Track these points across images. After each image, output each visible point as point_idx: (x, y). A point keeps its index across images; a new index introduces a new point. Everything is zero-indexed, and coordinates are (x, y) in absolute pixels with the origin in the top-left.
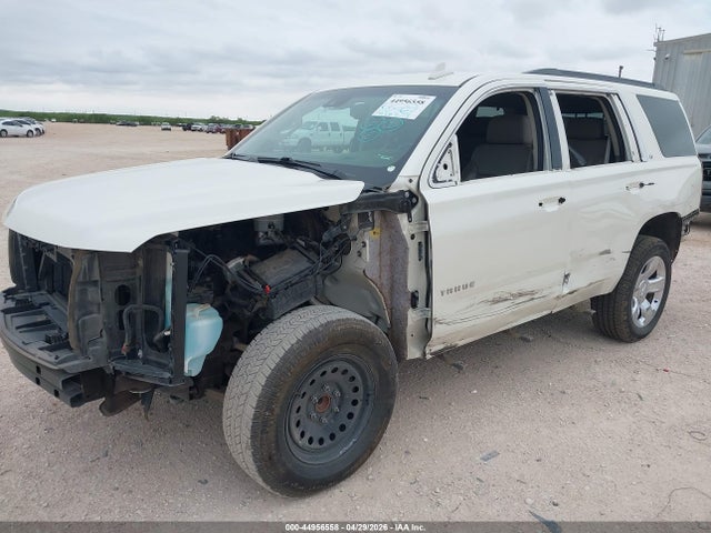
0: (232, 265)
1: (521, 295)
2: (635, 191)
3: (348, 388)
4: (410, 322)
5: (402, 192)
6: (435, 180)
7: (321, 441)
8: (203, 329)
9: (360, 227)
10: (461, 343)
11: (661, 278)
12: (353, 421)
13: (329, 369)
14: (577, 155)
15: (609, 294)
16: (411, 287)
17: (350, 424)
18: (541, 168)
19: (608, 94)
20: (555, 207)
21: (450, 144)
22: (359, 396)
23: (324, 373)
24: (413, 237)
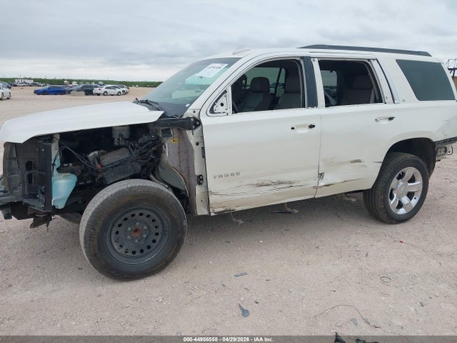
1: (280, 183)
2: (387, 122)
3: (152, 225)
4: (197, 192)
5: (189, 118)
6: (212, 111)
7: (134, 253)
9: (163, 137)
10: (238, 209)
11: (419, 182)
12: (156, 244)
13: (137, 213)
14: (330, 98)
15: (369, 190)
16: (197, 173)
17: (153, 245)
18: (304, 106)
19: (369, 60)
20: (307, 130)
21: (225, 92)
22: (160, 230)
23: (133, 215)
24: (197, 144)
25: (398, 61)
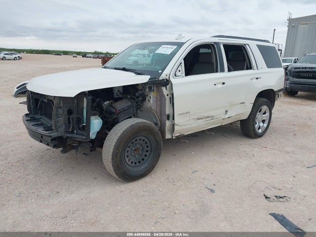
0: (105, 103)
1: (208, 117)
2: (256, 80)
3: (145, 146)
4: (167, 125)
5: (164, 79)
6: (175, 75)
7: (136, 163)
8: (96, 123)
9: (149, 91)
10: (186, 134)
11: (268, 114)
12: (147, 157)
13: (138, 138)
14: (230, 67)
15: (246, 119)
16: (167, 113)
17: (146, 158)
18: (217, 72)
19: (245, 45)
20: (221, 86)
21: (181, 63)
22: (149, 149)
23: (136, 140)
24: (168, 95)
25: (257, 45)
